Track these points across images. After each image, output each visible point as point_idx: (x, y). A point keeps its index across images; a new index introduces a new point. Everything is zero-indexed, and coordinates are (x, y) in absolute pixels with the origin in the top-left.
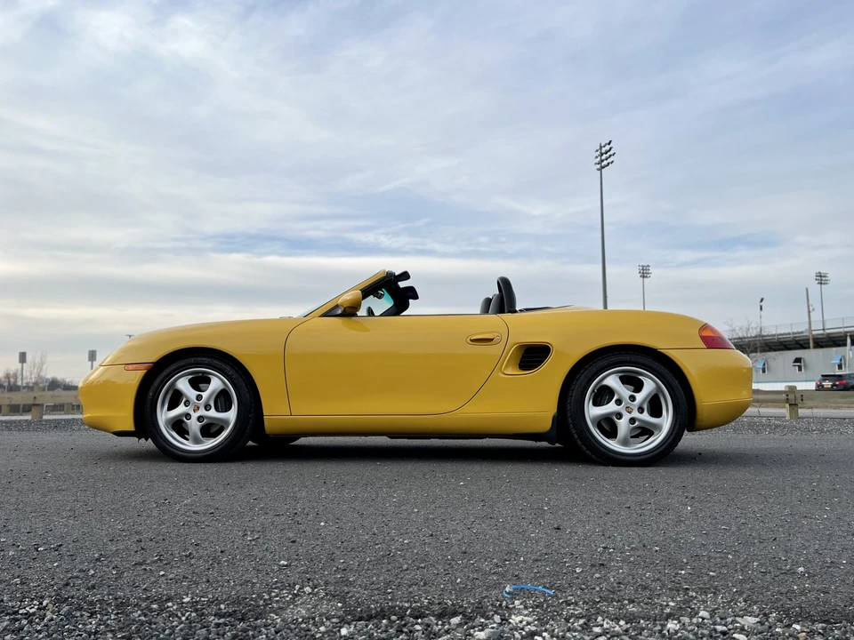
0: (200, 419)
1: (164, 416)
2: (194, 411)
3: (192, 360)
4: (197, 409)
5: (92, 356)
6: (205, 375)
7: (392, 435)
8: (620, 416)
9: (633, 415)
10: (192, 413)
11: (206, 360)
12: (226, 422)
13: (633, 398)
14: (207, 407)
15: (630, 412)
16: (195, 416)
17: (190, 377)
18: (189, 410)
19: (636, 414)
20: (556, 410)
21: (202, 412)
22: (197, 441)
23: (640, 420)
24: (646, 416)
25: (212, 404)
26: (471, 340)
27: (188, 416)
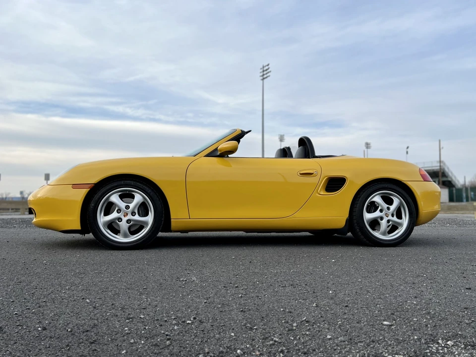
0: (128, 221)
1: (102, 219)
2: (124, 216)
3: (122, 182)
4: (126, 215)
5: (47, 177)
6: (130, 192)
7: (247, 231)
8: (382, 218)
9: (389, 218)
10: (122, 217)
11: (132, 183)
12: (146, 223)
13: (388, 209)
14: (133, 214)
15: (387, 217)
16: (125, 219)
17: (120, 193)
18: (121, 215)
19: (390, 217)
20: (348, 216)
21: (130, 217)
22: (126, 236)
23: (392, 221)
24: (395, 219)
25: (136, 211)
26: (300, 174)
27: (120, 219)
